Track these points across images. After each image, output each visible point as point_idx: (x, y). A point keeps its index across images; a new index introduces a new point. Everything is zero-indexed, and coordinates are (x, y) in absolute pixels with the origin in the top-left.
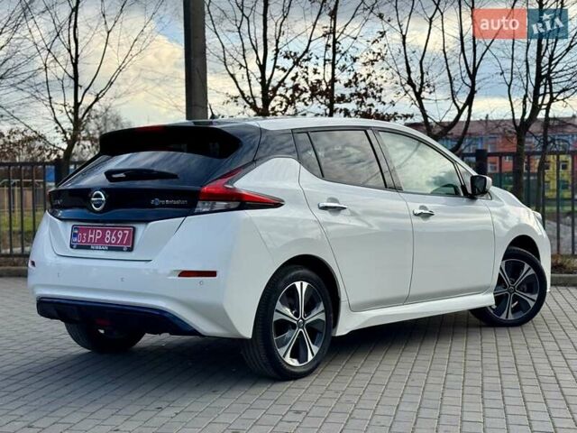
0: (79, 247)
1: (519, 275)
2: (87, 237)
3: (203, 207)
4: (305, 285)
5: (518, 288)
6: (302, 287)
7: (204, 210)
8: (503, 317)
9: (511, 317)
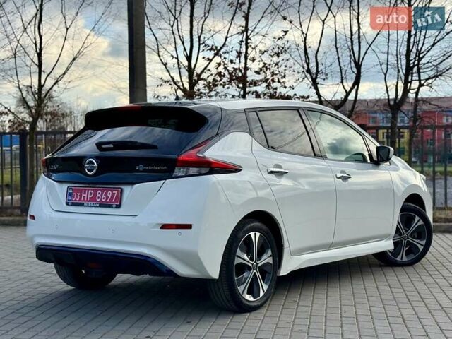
0: (74, 204)
1: (411, 226)
2: (81, 196)
3: (180, 172)
4: (258, 234)
5: (411, 236)
6: (255, 236)
7: (180, 174)
8: (399, 258)
9: (405, 259)
